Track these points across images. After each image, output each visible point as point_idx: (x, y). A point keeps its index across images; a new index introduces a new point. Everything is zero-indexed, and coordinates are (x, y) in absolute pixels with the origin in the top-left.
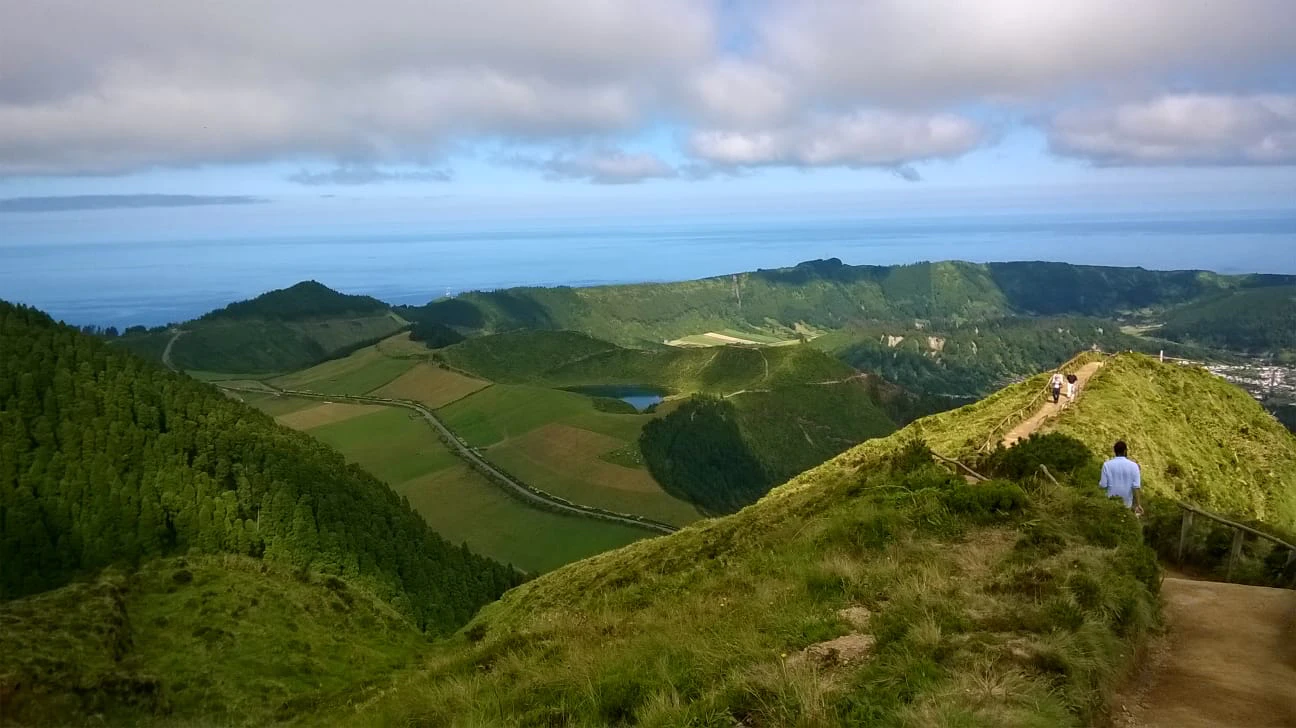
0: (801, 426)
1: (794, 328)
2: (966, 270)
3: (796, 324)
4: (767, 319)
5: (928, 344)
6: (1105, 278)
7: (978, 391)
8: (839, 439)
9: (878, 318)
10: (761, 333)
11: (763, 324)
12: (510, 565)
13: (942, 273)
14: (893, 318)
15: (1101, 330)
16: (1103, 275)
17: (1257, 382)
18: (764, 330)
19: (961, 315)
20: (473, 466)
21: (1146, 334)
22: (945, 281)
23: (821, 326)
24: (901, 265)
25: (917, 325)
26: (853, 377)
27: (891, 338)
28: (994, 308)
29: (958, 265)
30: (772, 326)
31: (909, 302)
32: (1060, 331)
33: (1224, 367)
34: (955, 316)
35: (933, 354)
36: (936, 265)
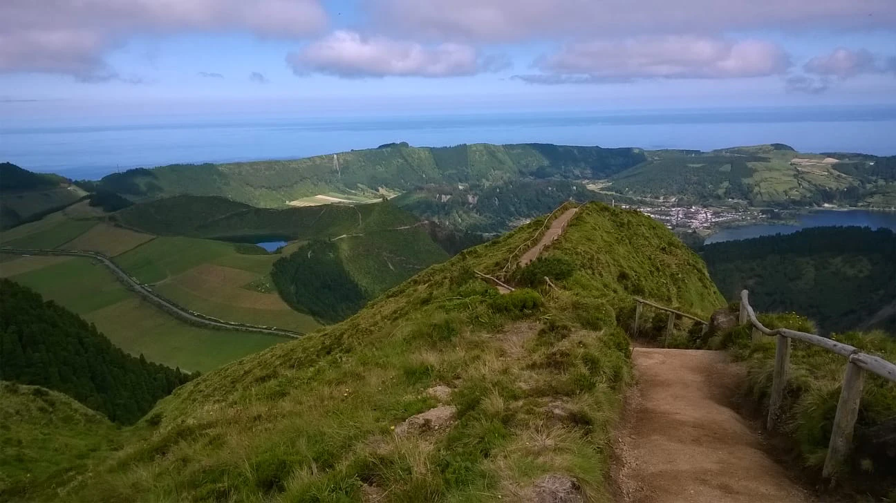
0: (386, 258)
1: (378, 191)
2: (489, 150)
3: (380, 188)
4: (359, 185)
5: (468, 200)
6: (577, 154)
7: (500, 230)
8: (411, 266)
9: (434, 183)
10: (355, 195)
11: (356, 188)
12: (178, 369)
13: (475, 151)
14: (444, 182)
15: (575, 188)
16: (575, 151)
17: (668, 218)
18: (357, 192)
19: (488, 180)
20: (144, 298)
21: (602, 189)
22: (477, 157)
23: (397, 189)
24: (448, 146)
25: (460, 187)
26: (419, 223)
27: (443, 196)
28: (508, 175)
29: (486, 146)
30: (362, 190)
31: (454, 171)
32: (550, 189)
33: (649, 209)
34: (484, 180)
35: (471, 206)
36: (470, 146)
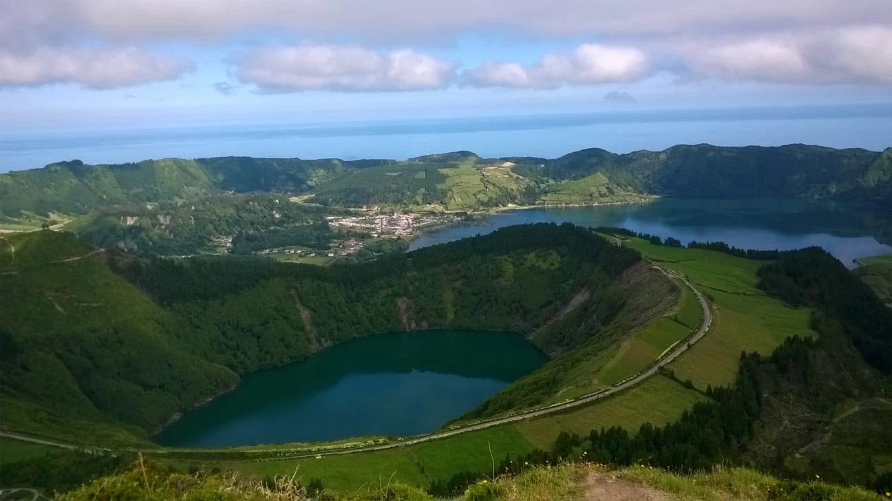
0: (50, 298)
1: (48, 216)
2: (180, 165)
3: (50, 214)
4: (23, 211)
5: (158, 220)
6: (276, 166)
7: (198, 251)
8: (86, 304)
9: (118, 204)
10: (19, 223)
11: (20, 215)
13: (163, 168)
14: (130, 203)
15: (277, 201)
16: (274, 164)
17: (373, 226)
18: (21, 220)
19: (181, 198)
21: (305, 201)
22: (166, 173)
23: (72, 213)
24: (131, 163)
25: (148, 207)
26: (93, 252)
27: (129, 218)
28: (204, 190)
29: (175, 161)
30: (28, 217)
31: (141, 190)
32: (251, 203)
33: (354, 218)
34: (177, 199)
35: (163, 227)
36: (158, 161)
